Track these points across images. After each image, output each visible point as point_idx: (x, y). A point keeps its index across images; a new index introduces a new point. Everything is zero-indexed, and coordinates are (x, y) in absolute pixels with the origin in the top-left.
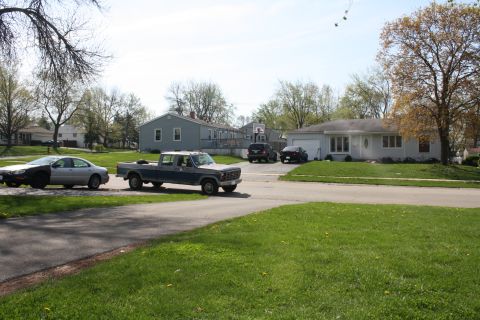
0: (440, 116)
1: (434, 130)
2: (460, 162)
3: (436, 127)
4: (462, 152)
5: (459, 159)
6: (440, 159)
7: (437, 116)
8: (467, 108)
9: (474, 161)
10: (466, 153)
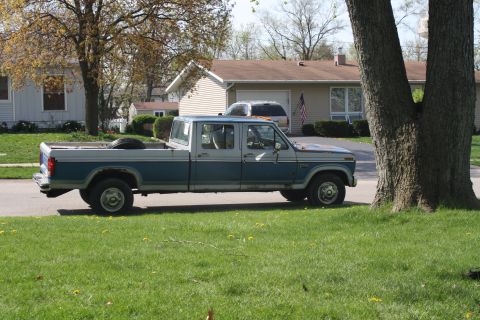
0: (82, 39)
1: (70, 66)
2: (122, 129)
3: (75, 60)
4: (126, 108)
5: (120, 123)
6: (83, 123)
7: (78, 38)
8: (132, 25)
9: (146, 126)
10: (133, 110)
